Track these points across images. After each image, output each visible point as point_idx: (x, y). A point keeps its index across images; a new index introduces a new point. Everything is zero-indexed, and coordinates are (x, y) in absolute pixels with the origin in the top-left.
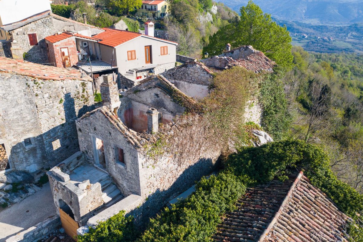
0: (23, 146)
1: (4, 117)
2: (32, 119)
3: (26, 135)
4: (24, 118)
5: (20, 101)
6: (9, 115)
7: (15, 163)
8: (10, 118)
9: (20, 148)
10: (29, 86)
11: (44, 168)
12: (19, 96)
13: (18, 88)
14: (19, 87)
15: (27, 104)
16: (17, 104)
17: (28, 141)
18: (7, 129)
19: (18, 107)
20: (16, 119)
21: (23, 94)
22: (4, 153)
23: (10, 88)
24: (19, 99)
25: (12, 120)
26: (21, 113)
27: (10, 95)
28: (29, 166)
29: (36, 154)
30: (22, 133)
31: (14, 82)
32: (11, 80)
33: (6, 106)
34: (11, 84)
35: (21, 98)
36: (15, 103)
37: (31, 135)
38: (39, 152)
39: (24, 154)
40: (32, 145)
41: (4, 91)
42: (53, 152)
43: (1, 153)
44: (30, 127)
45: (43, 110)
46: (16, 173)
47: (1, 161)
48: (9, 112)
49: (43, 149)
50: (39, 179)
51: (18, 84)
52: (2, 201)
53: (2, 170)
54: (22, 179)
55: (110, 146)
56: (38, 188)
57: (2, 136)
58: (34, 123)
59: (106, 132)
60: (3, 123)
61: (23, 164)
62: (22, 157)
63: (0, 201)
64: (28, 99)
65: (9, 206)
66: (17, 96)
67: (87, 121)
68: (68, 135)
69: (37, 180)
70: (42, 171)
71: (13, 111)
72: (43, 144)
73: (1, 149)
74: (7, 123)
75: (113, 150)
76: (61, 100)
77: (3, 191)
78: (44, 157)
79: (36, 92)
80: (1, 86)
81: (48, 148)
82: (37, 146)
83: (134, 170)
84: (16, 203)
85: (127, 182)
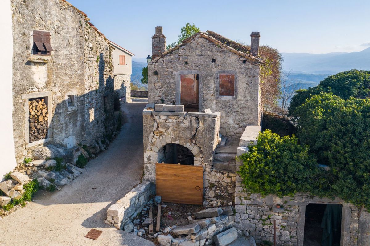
0: (66, 106)
1: (54, 57)
2: (79, 70)
3: (71, 91)
4: (72, 65)
5: (71, 41)
6: (59, 57)
7: (55, 130)
8: (60, 61)
9: (62, 108)
10: (81, 25)
11: (82, 144)
12: (72, 35)
13: (72, 24)
14: (73, 23)
15: (77, 48)
16: (69, 45)
17: (71, 100)
18: (54, 77)
19: (69, 49)
20: (65, 64)
21: (75, 33)
22: (46, 111)
23: (65, 20)
24: (72, 38)
25: (60, 64)
26: (71, 58)
27: (64, 30)
28: (67, 137)
29: (76, 120)
30: (68, 85)
31: (69, 14)
32: (68, 11)
33: (58, 44)
34: (67, 16)
37: (75, 92)
38: (79, 118)
39: (65, 118)
40: (74, 107)
41: (59, 23)
42: (89, 124)
43: (44, 110)
44: (76, 80)
45: (88, 62)
46: (54, 145)
47: (42, 123)
48: (60, 53)
49: (83, 116)
50: (77, 159)
51: (72, 19)
52: (46, 183)
53: (38, 138)
54: (64, 154)
55: (212, 76)
56: (81, 170)
57: (48, 85)
58: (80, 75)
59: (207, 60)
60: (51, 67)
61: (62, 133)
62: (63, 122)
63: (43, 183)
64: (79, 42)
65: (59, 189)
66: (69, 33)
67: (172, 57)
68: (98, 107)
69: (76, 160)
70: (80, 147)
71: (63, 52)
72: (83, 109)
73: (43, 105)
74: (55, 67)
75: (216, 81)
76: (98, 59)
77: (44, 168)
78: (83, 128)
79: (86, 36)
80: (57, 15)
81: (86, 116)
82: (79, 109)
83: (249, 95)
84: (65, 185)
85: (236, 116)
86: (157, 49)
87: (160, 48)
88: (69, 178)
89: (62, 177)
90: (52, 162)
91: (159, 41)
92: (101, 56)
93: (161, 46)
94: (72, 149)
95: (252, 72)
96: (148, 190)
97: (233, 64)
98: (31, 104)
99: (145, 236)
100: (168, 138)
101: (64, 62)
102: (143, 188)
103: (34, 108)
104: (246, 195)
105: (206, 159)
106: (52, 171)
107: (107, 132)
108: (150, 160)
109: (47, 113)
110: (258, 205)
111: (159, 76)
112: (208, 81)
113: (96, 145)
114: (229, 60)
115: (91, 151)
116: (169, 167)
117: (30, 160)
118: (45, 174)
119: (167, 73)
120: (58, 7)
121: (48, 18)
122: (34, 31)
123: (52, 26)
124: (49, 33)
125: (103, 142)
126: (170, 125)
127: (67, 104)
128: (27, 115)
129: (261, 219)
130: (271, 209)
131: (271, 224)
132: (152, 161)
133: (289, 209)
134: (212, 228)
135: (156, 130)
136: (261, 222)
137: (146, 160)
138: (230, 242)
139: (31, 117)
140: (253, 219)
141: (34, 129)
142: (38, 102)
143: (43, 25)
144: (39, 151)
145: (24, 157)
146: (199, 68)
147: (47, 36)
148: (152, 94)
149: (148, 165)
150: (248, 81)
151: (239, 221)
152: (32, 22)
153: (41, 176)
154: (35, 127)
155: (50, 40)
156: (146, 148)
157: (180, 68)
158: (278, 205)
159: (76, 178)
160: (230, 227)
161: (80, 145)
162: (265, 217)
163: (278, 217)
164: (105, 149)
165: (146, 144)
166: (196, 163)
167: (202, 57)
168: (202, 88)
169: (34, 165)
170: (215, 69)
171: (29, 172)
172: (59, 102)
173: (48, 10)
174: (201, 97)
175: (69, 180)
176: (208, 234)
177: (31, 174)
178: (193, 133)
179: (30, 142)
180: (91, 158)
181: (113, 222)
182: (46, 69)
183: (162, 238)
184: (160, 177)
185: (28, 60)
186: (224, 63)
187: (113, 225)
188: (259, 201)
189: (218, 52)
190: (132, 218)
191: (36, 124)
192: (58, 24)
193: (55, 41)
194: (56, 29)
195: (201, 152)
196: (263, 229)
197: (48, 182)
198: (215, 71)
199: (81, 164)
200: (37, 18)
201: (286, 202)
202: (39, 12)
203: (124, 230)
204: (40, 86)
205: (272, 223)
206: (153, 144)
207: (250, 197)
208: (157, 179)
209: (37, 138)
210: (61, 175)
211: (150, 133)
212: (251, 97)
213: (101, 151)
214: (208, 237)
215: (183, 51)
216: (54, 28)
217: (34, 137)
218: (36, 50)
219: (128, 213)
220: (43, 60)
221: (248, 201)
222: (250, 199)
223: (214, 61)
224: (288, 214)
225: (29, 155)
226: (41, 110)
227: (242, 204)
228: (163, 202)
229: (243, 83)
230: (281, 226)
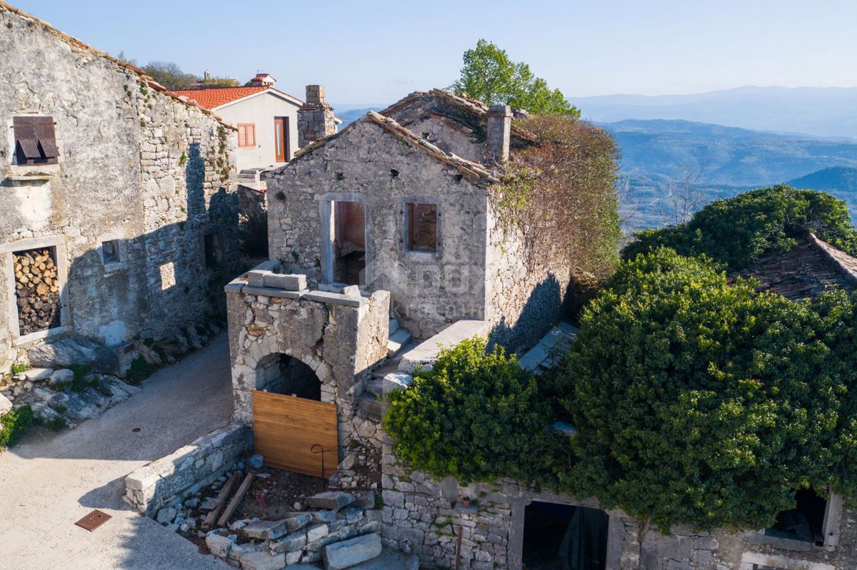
0: (99, 262)
1: (65, 167)
2: (126, 188)
3: (109, 231)
4: (110, 179)
5: (106, 129)
6: (78, 166)
7: (75, 311)
8: (80, 172)
9: (91, 266)
10: (129, 94)
11: (142, 335)
12: (106, 116)
13: (105, 93)
14: (109, 93)
15: (122, 142)
16: (100, 138)
17: (111, 250)
18: (69, 206)
19: (100, 147)
20: (92, 179)
21: (114, 112)
22: (53, 275)
23: (88, 88)
24: (106, 124)
25: (82, 180)
26: (106, 166)
27: (86, 110)
28: (107, 324)
29: (126, 289)
30: (102, 221)
31: (98, 75)
32: (94, 68)
33: (74, 139)
34: (92, 79)
35: (109, 123)
36: (95, 133)
37: (119, 233)
38: (133, 285)
39: (98, 286)
40: (120, 264)
41: (73, 94)
42: (160, 295)
43: (47, 273)
44: (121, 209)
45: (151, 169)
46: (76, 340)
47: (45, 298)
48: (78, 157)
49: (142, 279)
50: (129, 367)
51: (106, 83)
52: (49, 413)
53: (40, 327)
54: (94, 358)
55: (391, 207)
56: (131, 389)
57: (54, 223)
58: (130, 199)
59: (381, 173)
60: (61, 186)
61: (93, 315)
62: (94, 294)
63: (43, 414)
64: (125, 129)
65: (71, 426)
66: (100, 114)
67: (312, 162)
68: (188, 259)
69: (125, 367)
70: (136, 343)
71: (87, 154)
72: (143, 266)
73: (46, 263)
74: (70, 187)
75: (398, 218)
76: (183, 158)
77: (47, 385)
78: (143, 305)
79: (142, 116)
80: (69, 78)
81: (152, 281)
82: (131, 266)
83: (467, 253)
84: (87, 419)
85: (440, 297)
86: (310, 135)
87: (315, 133)
88: (99, 406)
89: (82, 403)
90: (63, 374)
91: (312, 119)
92: (194, 149)
93: (316, 129)
94: (117, 347)
95: (473, 202)
96: (234, 442)
97: (434, 183)
98: (20, 261)
99: (191, 536)
100: (272, 344)
101: (90, 175)
102: (218, 437)
103: (27, 270)
104: (403, 473)
105: (342, 391)
106: (63, 390)
107: (215, 308)
108: (243, 383)
109: (55, 279)
110: (428, 495)
111: (289, 203)
112: (384, 217)
113: (180, 337)
114: (425, 174)
115: (168, 348)
116: (275, 400)
117: (23, 368)
118: (48, 396)
119: (302, 197)
120: (69, 62)
121: (47, 88)
122: (15, 118)
123: (58, 103)
124: (52, 118)
125: (200, 331)
126: (276, 315)
127: (102, 258)
128: (11, 285)
129: (434, 523)
130: (453, 505)
131: (454, 534)
132: (246, 385)
133: (489, 510)
134: (318, 534)
135: (250, 324)
136: (434, 528)
137: (235, 381)
138: (356, 562)
139: (20, 287)
140: (419, 521)
141: (27, 309)
142: (34, 257)
143: (35, 104)
144: (41, 351)
145: (11, 363)
146: (366, 188)
147: (47, 126)
148: (276, 240)
149: (239, 392)
150: (464, 223)
151: (390, 521)
152: (9, 101)
153: (41, 400)
154: (32, 306)
155: (53, 132)
156: (235, 358)
157: (327, 188)
158: (467, 499)
159: (114, 405)
160: (368, 532)
161: (137, 338)
162: (441, 520)
163: (467, 523)
164: (203, 344)
165: (234, 351)
166: (325, 397)
167: (371, 165)
168: (372, 232)
169: (27, 379)
170: (397, 192)
171: (17, 391)
172: (79, 254)
173: (45, 71)
174: (369, 252)
175: (98, 410)
176: (307, 542)
177: (20, 395)
178: (318, 336)
179: (22, 333)
180: (164, 363)
181: (135, 502)
182: (49, 191)
183: (215, 540)
184: (261, 419)
185: (7, 176)
186: (415, 180)
187: (134, 507)
188: (430, 486)
189: (402, 155)
190: (185, 494)
191: (32, 301)
192: (72, 97)
193: (65, 134)
194: (68, 108)
195: (333, 376)
196: (439, 543)
197: (53, 412)
198: (398, 197)
199: (139, 374)
200: (22, 91)
201: (483, 494)
202: (24, 79)
203: (155, 518)
204: (35, 227)
205: (456, 532)
206: (247, 351)
207: (411, 477)
208: (256, 422)
209: (36, 327)
210: (82, 398)
211: (241, 330)
212: (471, 258)
213: (192, 350)
214: (309, 546)
215: (332, 149)
216: (63, 107)
217: (29, 323)
218: (21, 158)
219: (170, 485)
220: (41, 174)
221: (406, 484)
222: (410, 481)
223: (395, 173)
224: (488, 519)
225: (21, 359)
226: (42, 272)
227: (394, 490)
228: (266, 467)
229: (454, 225)
230: (474, 541)
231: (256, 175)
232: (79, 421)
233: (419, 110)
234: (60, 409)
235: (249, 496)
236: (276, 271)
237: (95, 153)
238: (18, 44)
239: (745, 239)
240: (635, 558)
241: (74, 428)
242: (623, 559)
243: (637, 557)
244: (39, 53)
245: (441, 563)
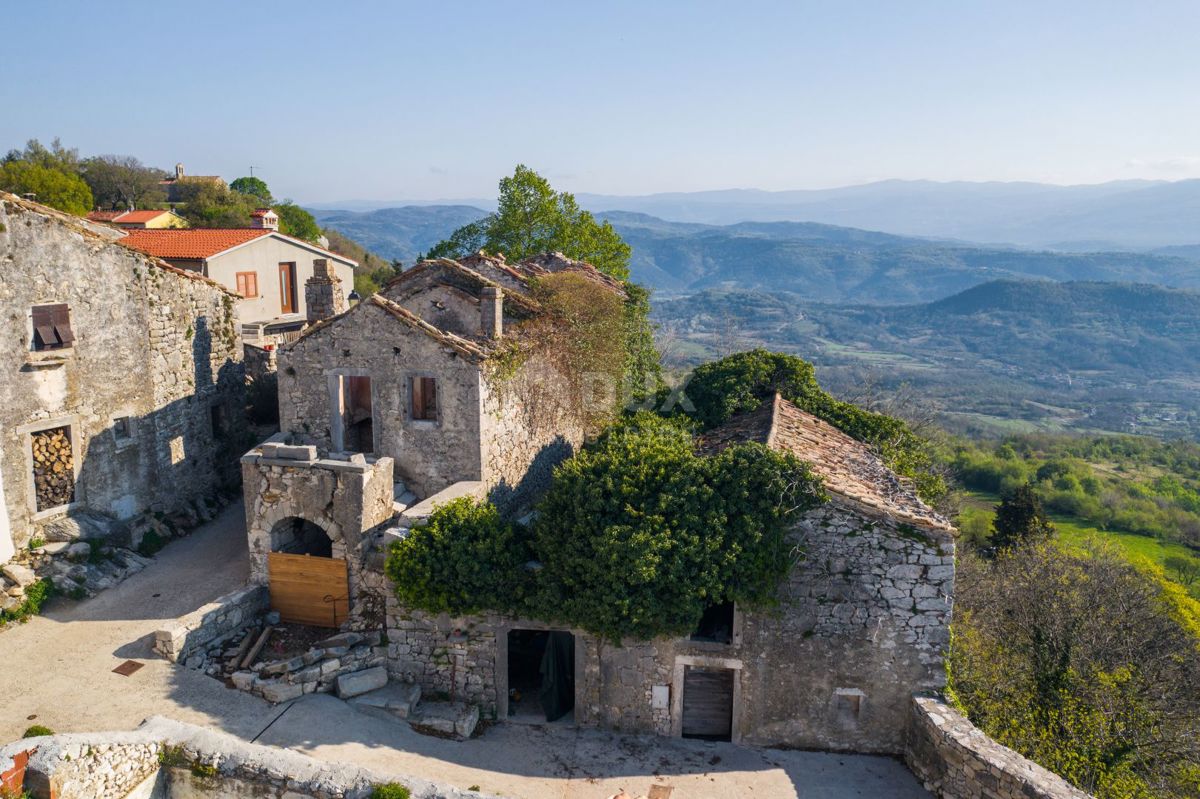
0: (111, 439)
1: (78, 350)
2: (136, 366)
3: (121, 409)
4: (121, 359)
5: (116, 312)
6: (91, 348)
7: (89, 487)
8: (92, 354)
9: (104, 443)
10: (138, 276)
11: (152, 509)
12: (117, 299)
13: (115, 278)
14: (119, 277)
15: (132, 323)
16: (111, 320)
17: (123, 427)
18: (82, 386)
19: (112, 329)
20: (103, 359)
21: (124, 295)
22: (68, 452)
23: (100, 275)
24: (117, 306)
25: (95, 361)
26: (117, 346)
27: (98, 295)
28: (118, 498)
29: (136, 465)
30: (114, 399)
31: (109, 261)
32: (105, 255)
33: (87, 323)
34: (104, 265)
35: (120, 306)
36: (107, 316)
37: (130, 411)
38: (143, 460)
39: (110, 462)
40: (131, 439)
41: (86, 281)
42: (169, 468)
43: (63, 452)
44: (132, 386)
45: (159, 346)
46: (90, 515)
47: (60, 475)
48: (91, 340)
49: (152, 454)
50: (141, 540)
51: (117, 268)
52: (69, 584)
53: (55, 503)
54: (108, 531)
55: (394, 381)
56: (145, 560)
57: (68, 404)
58: (140, 377)
59: (384, 350)
60: (75, 368)
61: (106, 491)
62: (106, 470)
63: (64, 585)
64: (135, 310)
65: (92, 595)
66: (111, 297)
67: (320, 340)
68: (196, 431)
69: (137, 541)
70: (147, 517)
71: (99, 336)
72: (153, 441)
73: (61, 441)
74: (83, 369)
75: (401, 390)
76: (189, 331)
77: (66, 558)
78: (153, 479)
79: (150, 295)
80: (82, 267)
81: (162, 454)
82: (142, 441)
83: (464, 421)
84: (106, 588)
85: (441, 461)
86: (318, 308)
87: (323, 305)
88: (116, 576)
89: (100, 574)
90: (81, 547)
92: (201, 323)
93: (324, 301)
94: (129, 520)
95: (467, 376)
96: (252, 600)
97: (432, 360)
98: (37, 441)
99: (217, 676)
100: (286, 509)
101: (102, 356)
102: (237, 596)
103: (43, 449)
104: (403, 612)
105: (351, 547)
106: (81, 563)
107: (223, 480)
108: (259, 546)
109: (70, 456)
110: (426, 631)
111: (298, 378)
112: (388, 390)
113: (190, 510)
114: (424, 352)
115: (177, 522)
116: (292, 560)
117: (40, 543)
118: (67, 568)
119: (311, 372)
120: (82, 252)
121: (62, 277)
122: (34, 308)
123: (72, 290)
124: (66, 305)
125: (209, 504)
126: (289, 482)
127: (114, 435)
128: (29, 463)
129: (432, 654)
130: (448, 636)
131: (449, 662)
132: (262, 548)
133: (477, 639)
134: (332, 666)
135: (265, 492)
136: (432, 659)
137: (251, 546)
138: (365, 690)
139: (38, 465)
140: (420, 653)
141: (44, 487)
142: (50, 437)
143: (51, 293)
144: (57, 526)
145: (29, 538)
146: (371, 364)
147: (62, 313)
148: (287, 413)
149: (256, 555)
150: (460, 394)
151: (395, 656)
152: (28, 293)
153: (61, 572)
154: (48, 483)
155: (68, 318)
156: (251, 524)
157: (335, 364)
158: (459, 630)
159: (130, 576)
160: (376, 665)
161: (148, 511)
162: (438, 651)
163: (460, 652)
164: (213, 517)
165: (250, 516)
166: (336, 554)
167: (375, 343)
168: (378, 404)
169: (46, 553)
170: (399, 367)
171: (37, 564)
172: (96, 433)
173: (60, 262)
174: (376, 422)
175: (115, 580)
176: (321, 674)
177: (41, 568)
178: (328, 500)
179: (39, 510)
180: (175, 536)
181: (165, 651)
182: (64, 374)
183: (239, 677)
184: (276, 578)
185: (26, 362)
186: (415, 357)
187: (165, 656)
188: (427, 622)
189: (403, 334)
190: (209, 646)
191: (49, 478)
192: (85, 284)
193: (79, 319)
194: (81, 295)
195: (342, 534)
196: (437, 672)
197: (73, 582)
198: (400, 372)
199: (150, 547)
200: (40, 282)
201: (472, 626)
202: (41, 271)
203: (184, 664)
204: (53, 407)
205: (451, 661)
206: (262, 517)
207: (412, 615)
208: (272, 581)
209: (52, 503)
210: (99, 569)
211: (256, 498)
212: (467, 426)
213: (202, 522)
214: (323, 678)
215: (339, 329)
216: (77, 294)
217: (46, 500)
218: (39, 344)
219: (195, 637)
220: (57, 358)
221: (407, 622)
222: (410, 619)
223: (397, 351)
224: (477, 647)
225: (39, 534)
226: (58, 451)
227: (397, 628)
228: (283, 623)
229: (451, 397)
230: (467, 667)
231: (259, 331)
232: (98, 591)
233: (428, 278)
234: (80, 580)
235: (267, 645)
236: (287, 442)
237: (107, 335)
238: (36, 241)
239: (718, 400)
240: (596, 669)
241: (94, 597)
242: (587, 671)
243: (598, 668)
244: (55, 246)
245: (439, 689)
